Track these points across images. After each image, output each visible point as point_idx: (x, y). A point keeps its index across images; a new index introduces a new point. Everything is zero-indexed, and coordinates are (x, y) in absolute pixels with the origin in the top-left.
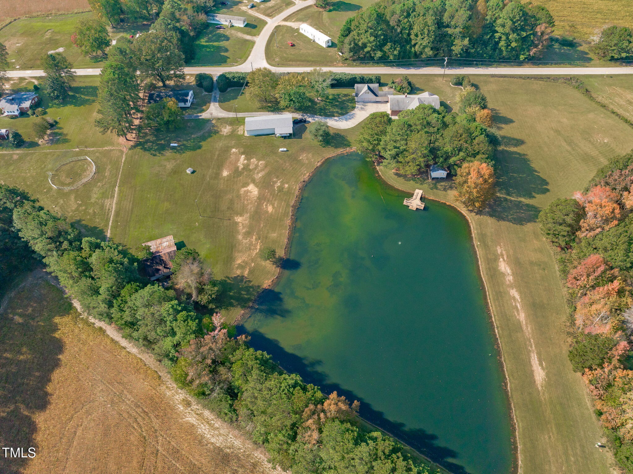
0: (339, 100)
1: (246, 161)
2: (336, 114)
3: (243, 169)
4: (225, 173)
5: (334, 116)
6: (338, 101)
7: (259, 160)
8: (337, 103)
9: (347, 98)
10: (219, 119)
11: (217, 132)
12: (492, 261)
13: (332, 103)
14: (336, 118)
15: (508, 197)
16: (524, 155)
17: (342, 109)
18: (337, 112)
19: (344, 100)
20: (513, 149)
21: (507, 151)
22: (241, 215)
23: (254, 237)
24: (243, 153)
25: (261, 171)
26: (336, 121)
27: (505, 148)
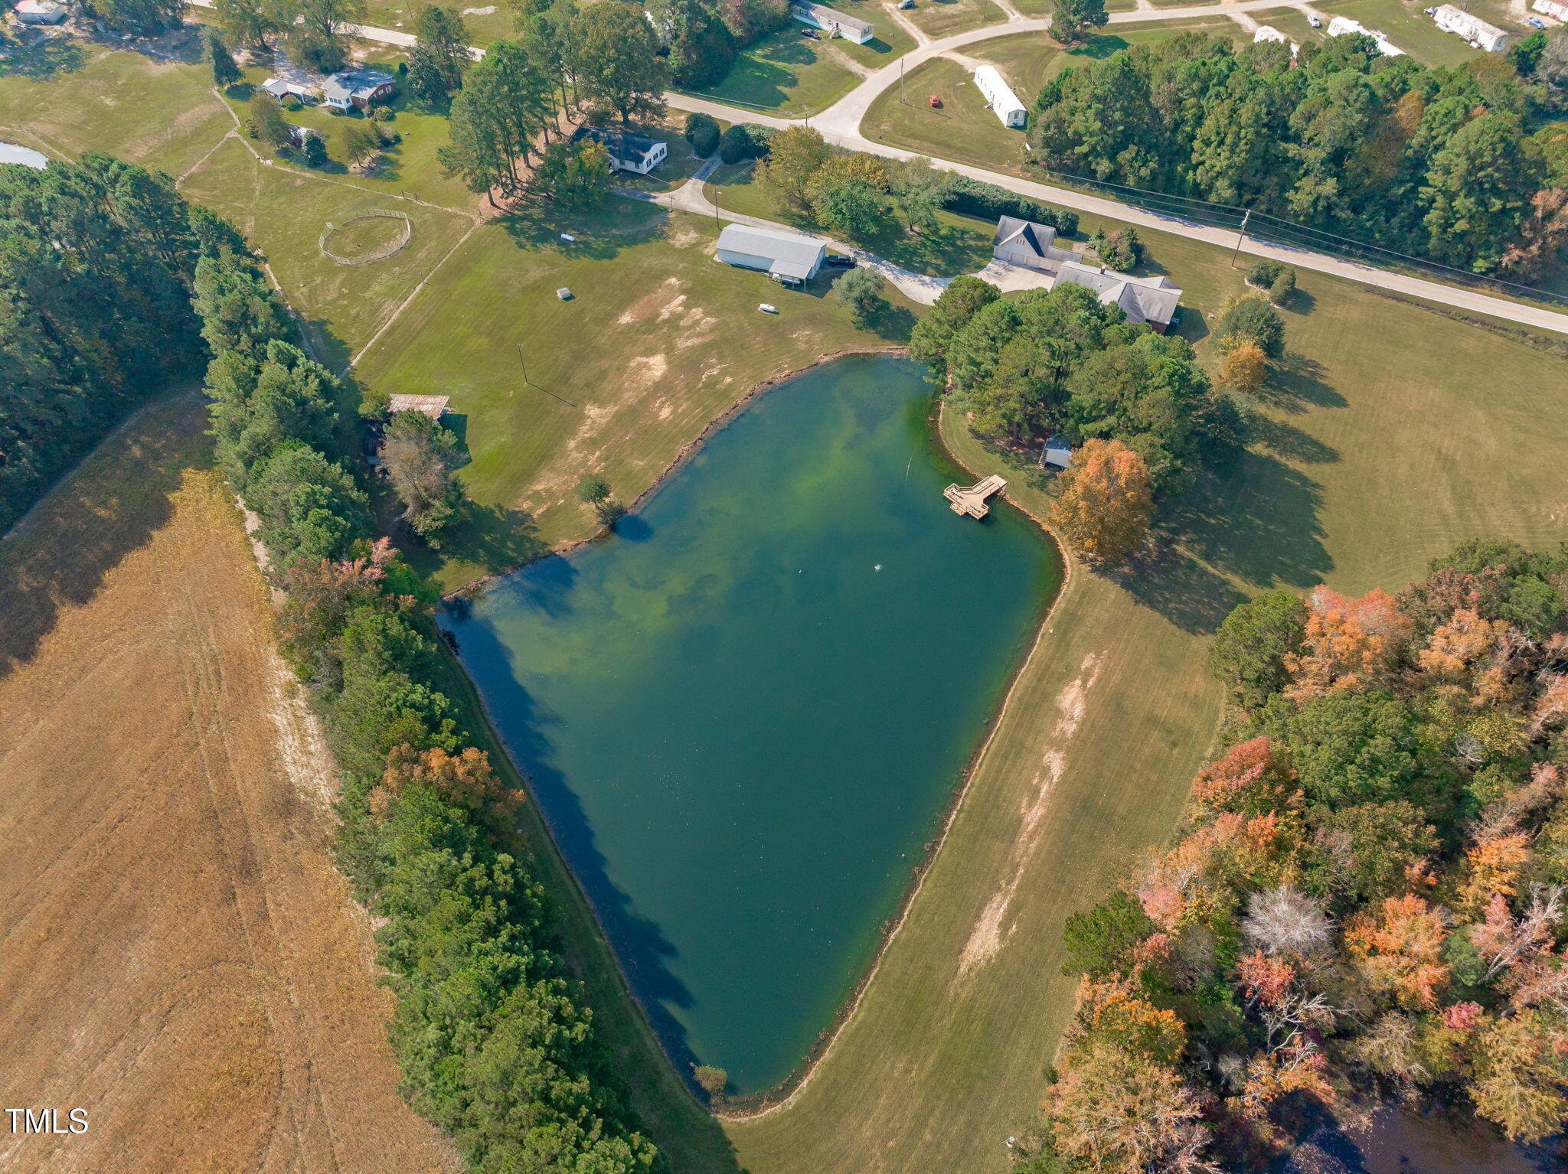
0: (959, 243)
1: (681, 309)
2: (930, 270)
3: (666, 321)
4: (626, 319)
5: (924, 273)
6: (954, 245)
7: (706, 314)
8: (949, 249)
9: (980, 244)
10: (685, 213)
11: (662, 236)
12: (1054, 677)
13: (937, 244)
14: (926, 278)
15: (1202, 563)
16: (1316, 485)
17: (952, 262)
18: (937, 268)
19: (969, 247)
20: (1295, 464)
21: (1276, 464)
22: (602, 404)
23: (598, 454)
24: (684, 292)
25: (699, 335)
26: (924, 283)
27: (1277, 457)
